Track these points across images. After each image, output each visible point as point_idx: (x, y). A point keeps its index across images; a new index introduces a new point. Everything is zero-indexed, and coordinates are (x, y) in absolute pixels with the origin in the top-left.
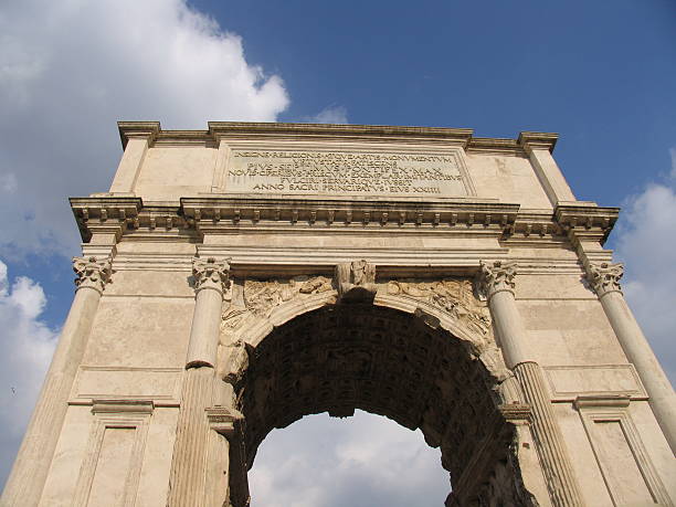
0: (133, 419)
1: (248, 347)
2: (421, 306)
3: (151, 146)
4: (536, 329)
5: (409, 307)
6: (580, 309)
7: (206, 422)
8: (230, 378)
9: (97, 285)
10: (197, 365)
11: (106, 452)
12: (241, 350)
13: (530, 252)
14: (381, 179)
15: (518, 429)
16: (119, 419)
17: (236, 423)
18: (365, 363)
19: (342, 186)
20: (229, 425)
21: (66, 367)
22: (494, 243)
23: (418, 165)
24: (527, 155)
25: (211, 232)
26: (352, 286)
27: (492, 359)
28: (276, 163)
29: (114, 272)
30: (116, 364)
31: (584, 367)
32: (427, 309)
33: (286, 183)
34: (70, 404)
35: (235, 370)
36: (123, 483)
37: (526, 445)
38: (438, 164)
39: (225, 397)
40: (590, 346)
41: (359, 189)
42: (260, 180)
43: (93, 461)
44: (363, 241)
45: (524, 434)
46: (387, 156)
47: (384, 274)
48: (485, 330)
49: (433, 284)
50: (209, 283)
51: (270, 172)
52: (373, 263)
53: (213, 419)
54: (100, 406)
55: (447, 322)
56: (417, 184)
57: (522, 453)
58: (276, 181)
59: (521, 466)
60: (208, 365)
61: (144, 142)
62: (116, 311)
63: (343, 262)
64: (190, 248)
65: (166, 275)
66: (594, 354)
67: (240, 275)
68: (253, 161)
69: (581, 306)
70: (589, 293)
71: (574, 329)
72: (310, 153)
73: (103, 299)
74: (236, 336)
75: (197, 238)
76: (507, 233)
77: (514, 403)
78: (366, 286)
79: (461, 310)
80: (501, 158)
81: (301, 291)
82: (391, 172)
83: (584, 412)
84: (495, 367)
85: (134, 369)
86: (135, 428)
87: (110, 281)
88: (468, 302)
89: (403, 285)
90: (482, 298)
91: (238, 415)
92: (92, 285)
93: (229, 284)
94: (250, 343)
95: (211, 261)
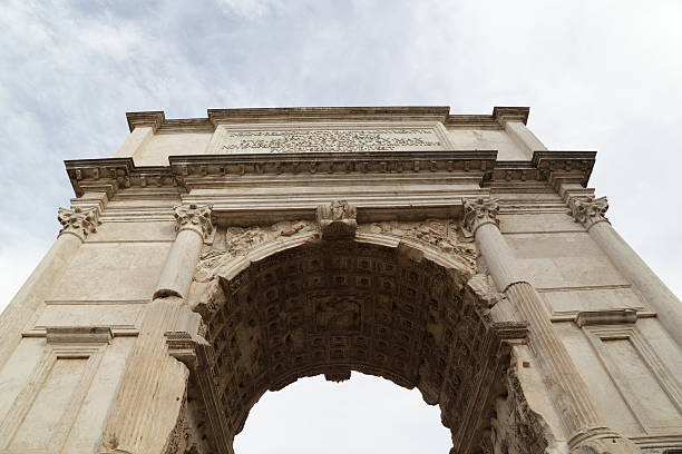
0: (87, 349)
1: (221, 280)
2: (403, 241)
3: (156, 132)
4: (525, 258)
5: (392, 242)
6: (568, 240)
7: (163, 346)
9: (78, 232)
10: (164, 294)
11: (52, 382)
12: (215, 282)
13: (512, 196)
15: (515, 348)
16: (73, 349)
17: (199, 349)
18: (356, 316)
20: (190, 351)
21: (27, 300)
22: (474, 186)
23: (400, 136)
24: (502, 128)
25: (198, 186)
26: (331, 221)
27: (478, 284)
28: (267, 139)
29: (100, 223)
31: (579, 288)
32: (410, 243)
34: (24, 336)
35: (205, 300)
36: (62, 413)
37: (526, 365)
38: (418, 135)
39: (194, 328)
40: (584, 270)
43: (34, 390)
45: (521, 353)
46: (371, 130)
47: (366, 217)
48: (472, 261)
49: (417, 225)
50: (189, 225)
51: (261, 146)
52: (354, 205)
53: (172, 345)
54: (55, 335)
55: (431, 254)
56: (399, 149)
57: (521, 372)
58: (265, 150)
59: (522, 385)
60: (175, 294)
61: (148, 130)
62: (96, 255)
64: (176, 203)
65: (150, 224)
66: (589, 277)
67: (221, 222)
68: (246, 138)
69: (570, 238)
70: (576, 227)
71: (565, 256)
72: (300, 132)
73: (84, 246)
76: (489, 176)
78: (346, 221)
79: (445, 245)
81: (283, 234)
82: (374, 142)
83: (587, 331)
84: (484, 291)
85: (99, 302)
86: (87, 358)
87: (94, 231)
88: (452, 240)
89: (386, 226)
90: (467, 234)
91: (202, 341)
92: (75, 231)
93: (210, 230)
94: (224, 276)
95: (193, 208)
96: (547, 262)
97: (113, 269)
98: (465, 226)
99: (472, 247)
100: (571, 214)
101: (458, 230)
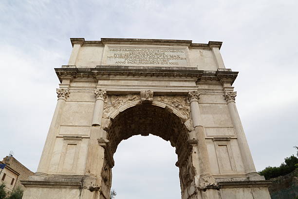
0: (75, 142)
1: (111, 119)
2: (167, 105)
3: (82, 46)
4: (204, 114)
5: (163, 106)
6: (220, 107)
7: (97, 143)
8: (105, 129)
9: (64, 98)
10: (95, 125)
11: (68, 152)
12: (109, 119)
13: (206, 87)
14: (159, 59)
15: (193, 147)
16: (72, 142)
17: (107, 143)
18: (151, 121)
19: (145, 62)
20: (104, 144)
22: (194, 84)
23: (172, 54)
24: (211, 49)
25: (101, 80)
26: (145, 99)
27: (187, 124)
28: (123, 53)
29: (70, 93)
30: (71, 125)
31: (218, 127)
32: (169, 107)
33: (126, 61)
34: (57, 137)
35: (107, 127)
36: (72, 161)
37: (195, 152)
38: (179, 53)
39: (104, 135)
40: (221, 120)
41: (151, 63)
42: (118, 60)
43: (64, 155)
44: (150, 83)
45: (195, 149)
46: (162, 50)
47: (156, 94)
48: (188, 114)
49: (172, 98)
50: (100, 98)
51: (121, 57)
52: (152, 91)
53: (99, 142)
54: (66, 138)
55: (175, 111)
56: (171, 61)
57: (193, 155)
58: (123, 60)
59: (193, 159)
60: (98, 125)
61: (79, 46)
62: (71, 107)
63: (143, 90)
64: (94, 85)
65: (87, 94)
66: (222, 123)
67: (110, 94)
68: (116, 52)
69: (221, 106)
70: (224, 102)
71: (217, 114)
72: (135, 49)
73: (67, 103)
74: (108, 115)
75: (96, 82)
76: (199, 80)
77: (194, 139)
78: (149, 99)
79: (180, 107)
80: (202, 51)
81: (129, 100)
82: (162, 57)
83: (215, 142)
84: (189, 127)
85: (76, 126)
86: (76, 145)
87: (68, 96)
88: (183, 105)
89: (163, 97)
90: (188, 103)
91: (107, 141)
92: (63, 98)
93: (106, 98)
94: (112, 117)
95: (100, 90)
96: (211, 116)
97: (77, 113)
98: (188, 99)
99: (189, 108)
100: (224, 96)
101: (186, 100)
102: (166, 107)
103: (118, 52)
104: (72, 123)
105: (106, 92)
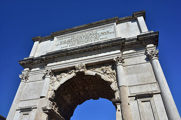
1: (54, 91)
3: (40, 42)
4: (128, 75)
5: (94, 74)
7: (42, 111)
9: (25, 81)
10: (42, 97)
14: (92, 38)
19: (82, 42)
20: (47, 111)
23: (103, 31)
24: (136, 19)
26: (78, 71)
27: (114, 86)
28: (67, 40)
29: (29, 76)
32: (98, 74)
33: (68, 45)
34: (17, 110)
37: (119, 110)
38: (108, 30)
39: (48, 105)
40: (145, 77)
41: (86, 42)
42: (63, 46)
45: (119, 107)
48: (114, 77)
49: (102, 66)
50: (47, 76)
51: (65, 43)
52: (84, 64)
53: (44, 110)
55: (104, 77)
56: (101, 37)
57: (117, 113)
58: (66, 45)
59: (116, 116)
60: (44, 97)
61: (38, 42)
62: (28, 86)
63: (77, 65)
65: (40, 75)
67: (56, 73)
68: (62, 41)
72: (75, 35)
73: (26, 84)
74: (53, 88)
77: (118, 98)
78: (81, 71)
79: (108, 72)
81: (69, 74)
82: (95, 36)
84: (114, 88)
85: (30, 100)
86: (28, 114)
87: (28, 79)
88: (111, 69)
91: (49, 108)
92: (23, 81)
93: (53, 76)
94: (55, 89)
95: (47, 70)
96: (134, 76)
97: (32, 89)
98: (115, 65)
99: (115, 72)
100: (147, 56)
102: (96, 74)
103: (63, 40)
104: (28, 98)
105: (51, 71)
